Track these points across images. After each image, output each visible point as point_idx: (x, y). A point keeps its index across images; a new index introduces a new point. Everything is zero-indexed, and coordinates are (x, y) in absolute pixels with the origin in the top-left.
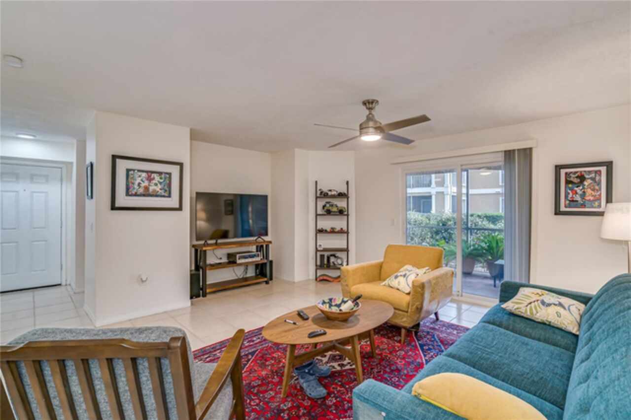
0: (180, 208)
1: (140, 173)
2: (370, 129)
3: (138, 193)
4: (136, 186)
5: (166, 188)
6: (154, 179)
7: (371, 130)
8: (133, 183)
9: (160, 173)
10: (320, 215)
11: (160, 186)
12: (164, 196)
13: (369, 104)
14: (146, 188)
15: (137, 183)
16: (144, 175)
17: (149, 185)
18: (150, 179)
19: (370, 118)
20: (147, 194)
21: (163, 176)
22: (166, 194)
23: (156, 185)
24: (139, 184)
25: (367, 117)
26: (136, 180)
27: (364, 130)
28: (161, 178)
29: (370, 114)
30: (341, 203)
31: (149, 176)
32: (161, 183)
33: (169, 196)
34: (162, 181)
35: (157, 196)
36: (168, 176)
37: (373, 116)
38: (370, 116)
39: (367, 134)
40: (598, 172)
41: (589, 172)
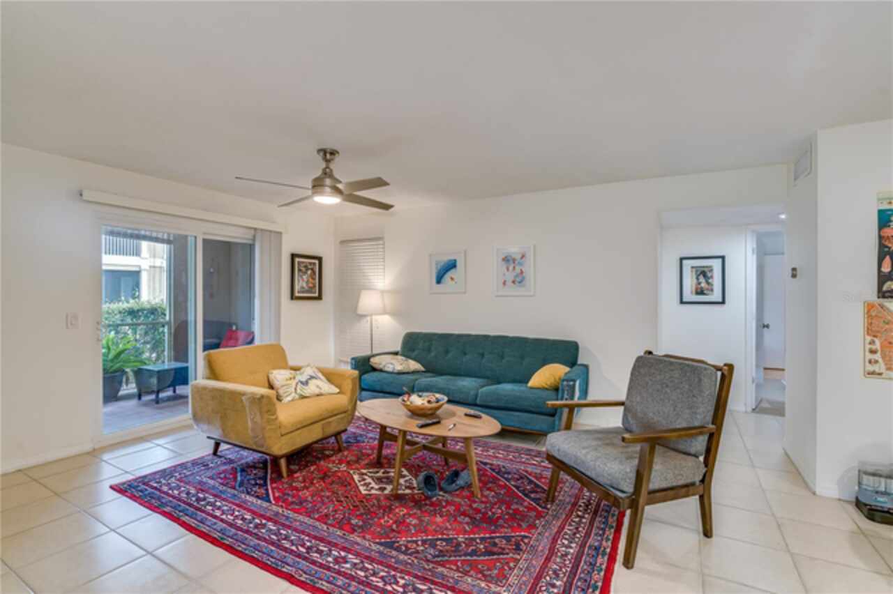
2: (326, 188)
7: (328, 189)
13: (328, 154)
19: (327, 173)
25: (324, 170)
27: (319, 189)
29: (327, 167)
37: (331, 170)
38: (328, 170)
39: (322, 193)
40: (314, 264)
41: (310, 264)
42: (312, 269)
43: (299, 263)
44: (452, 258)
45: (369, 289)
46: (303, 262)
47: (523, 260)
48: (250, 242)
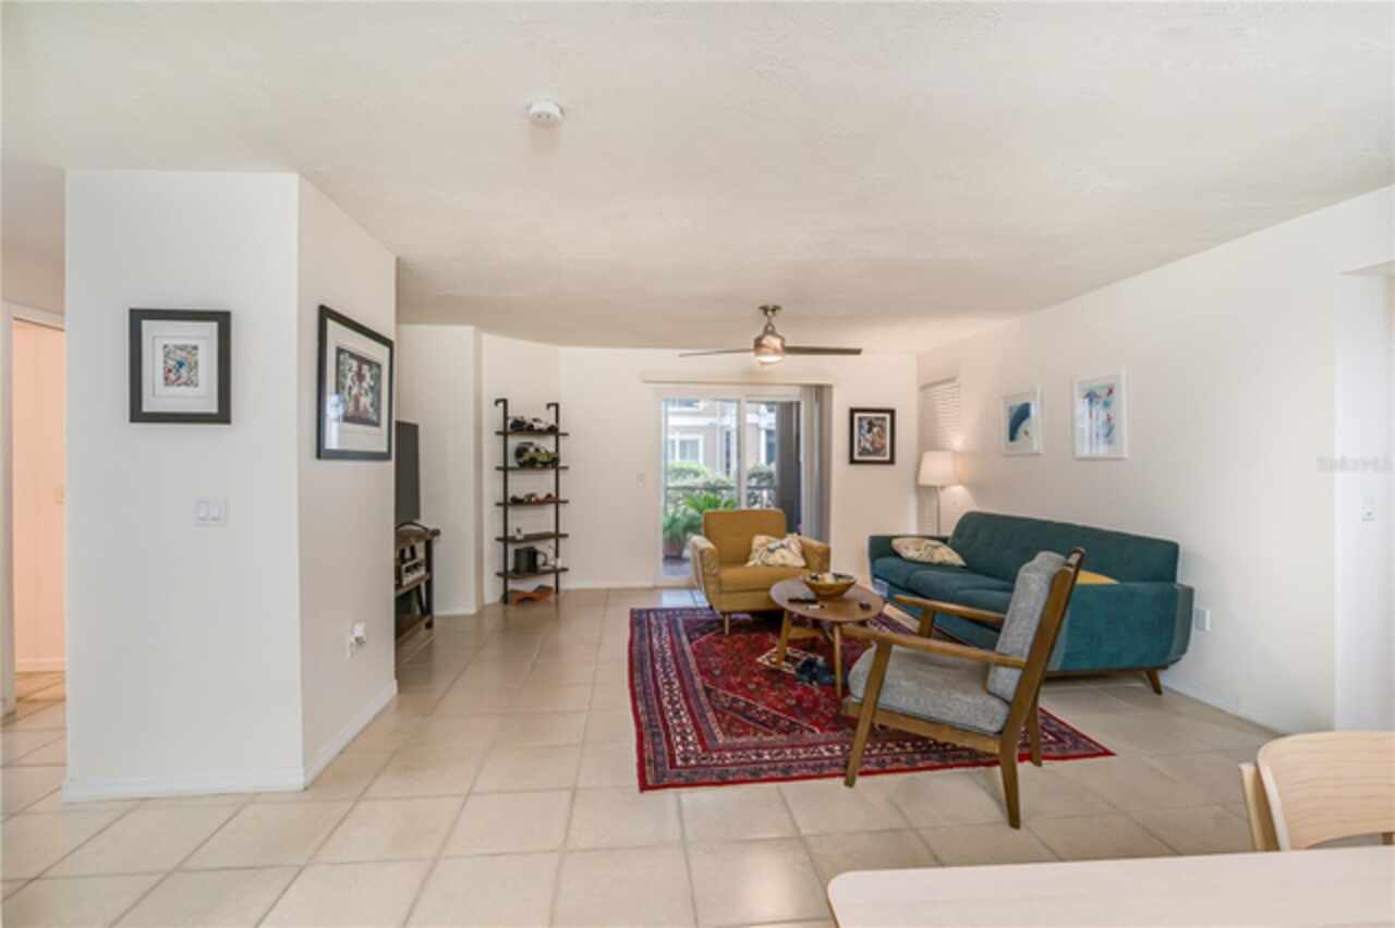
0: (389, 455)
1: (350, 362)
3: (349, 414)
4: (346, 395)
5: (376, 402)
6: (364, 376)
8: (343, 387)
9: (371, 365)
10: (513, 469)
11: (370, 397)
12: (373, 423)
13: (769, 311)
14: (357, 401)
15: (347, 386)
16: (354, 365)
17: (360, 394)
18: (360, 378)
19: (769, 330)
20: (357, 416)
21: (373, 371)
22: (376, 418)
23: (366, 392)
24: (349, 389)
25: (766, 328)
26: (346, 378)
28: (371, 377)
29: (769, 324)
30: (547, 444)
31: (360, 371)
32: (371, 389)
33: (379, 423)
34: (372, 384)
35: (367, 421)
36: (378, 372)
37: (773, 327)
38: (770, 327)
40: (884, 419)
41: (878, 419)
42: (880, 426)
43: (860, 419)
44: (1025, 401)
45: (942, 449)
46: (865, 418)
47: (1111, 397)
48: (814, 390)
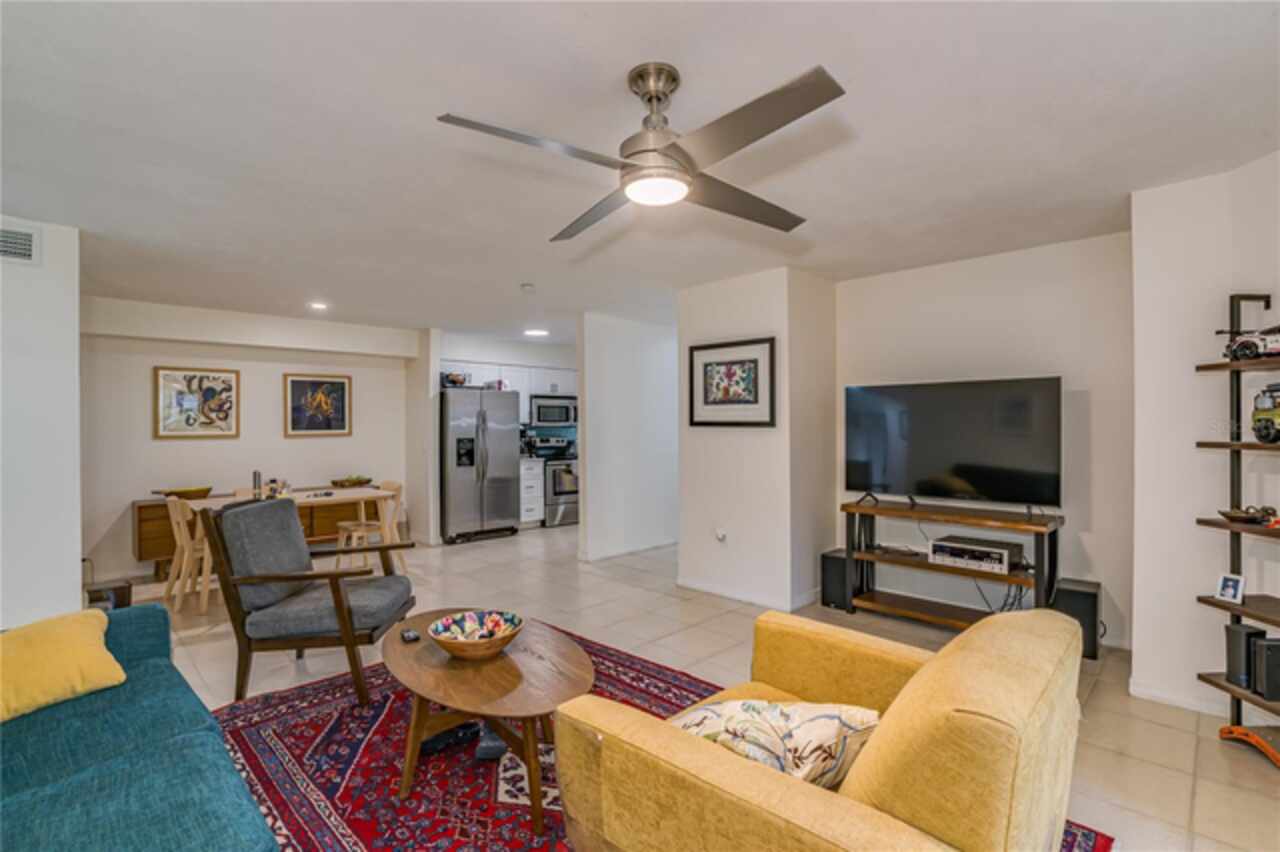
0: (772, 423)
1: (718, 368)
3: (717, 400)
4: (714, 389)
5: (751, 387)
6: (734, 374)
8: (711, 385)
9: (742, 363)
11: (742, 385)
12: (747, 402)
14: (726, 391)
15: (715, 384)
16: (723, 369)
17: (730, 385)
18: (730, 375)
20: (728, 400)
21: (746, 367)
22: (751, 398)
23: (737, 383)
24: (718, 384)
26: (713, 379)
28: (744, 372)
31: (729, 370)
32: (743, 379)
33: (756, 401)
34: (744, 375)
35: (739, 402)
36: (752, 365)
